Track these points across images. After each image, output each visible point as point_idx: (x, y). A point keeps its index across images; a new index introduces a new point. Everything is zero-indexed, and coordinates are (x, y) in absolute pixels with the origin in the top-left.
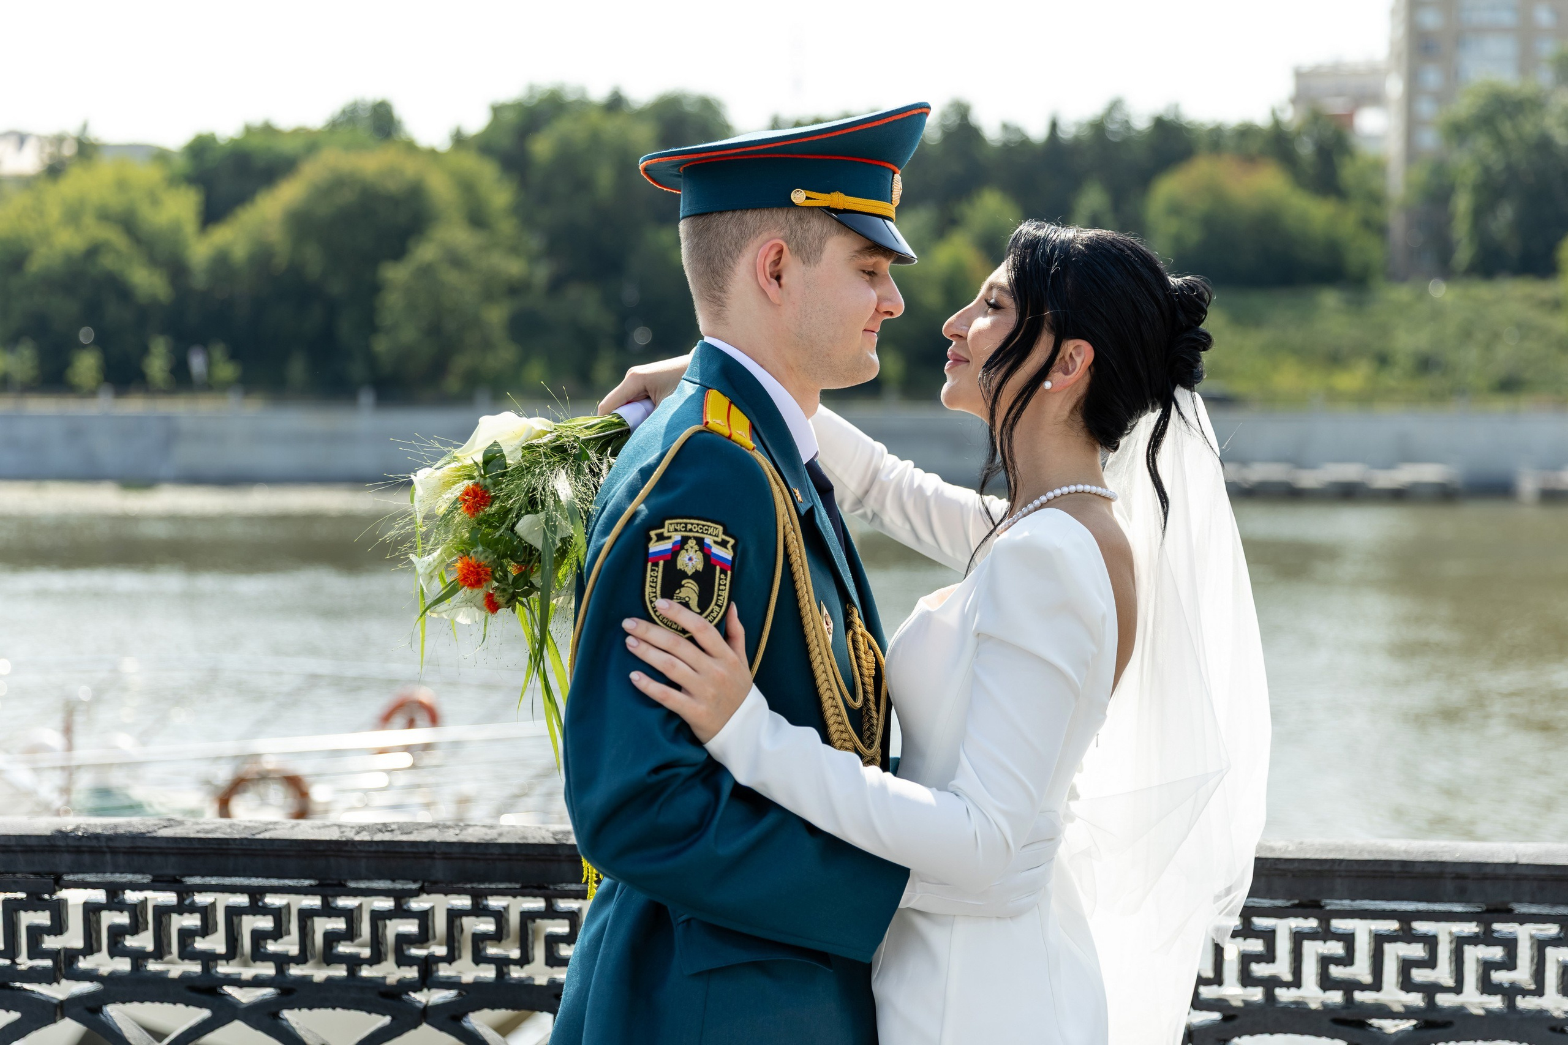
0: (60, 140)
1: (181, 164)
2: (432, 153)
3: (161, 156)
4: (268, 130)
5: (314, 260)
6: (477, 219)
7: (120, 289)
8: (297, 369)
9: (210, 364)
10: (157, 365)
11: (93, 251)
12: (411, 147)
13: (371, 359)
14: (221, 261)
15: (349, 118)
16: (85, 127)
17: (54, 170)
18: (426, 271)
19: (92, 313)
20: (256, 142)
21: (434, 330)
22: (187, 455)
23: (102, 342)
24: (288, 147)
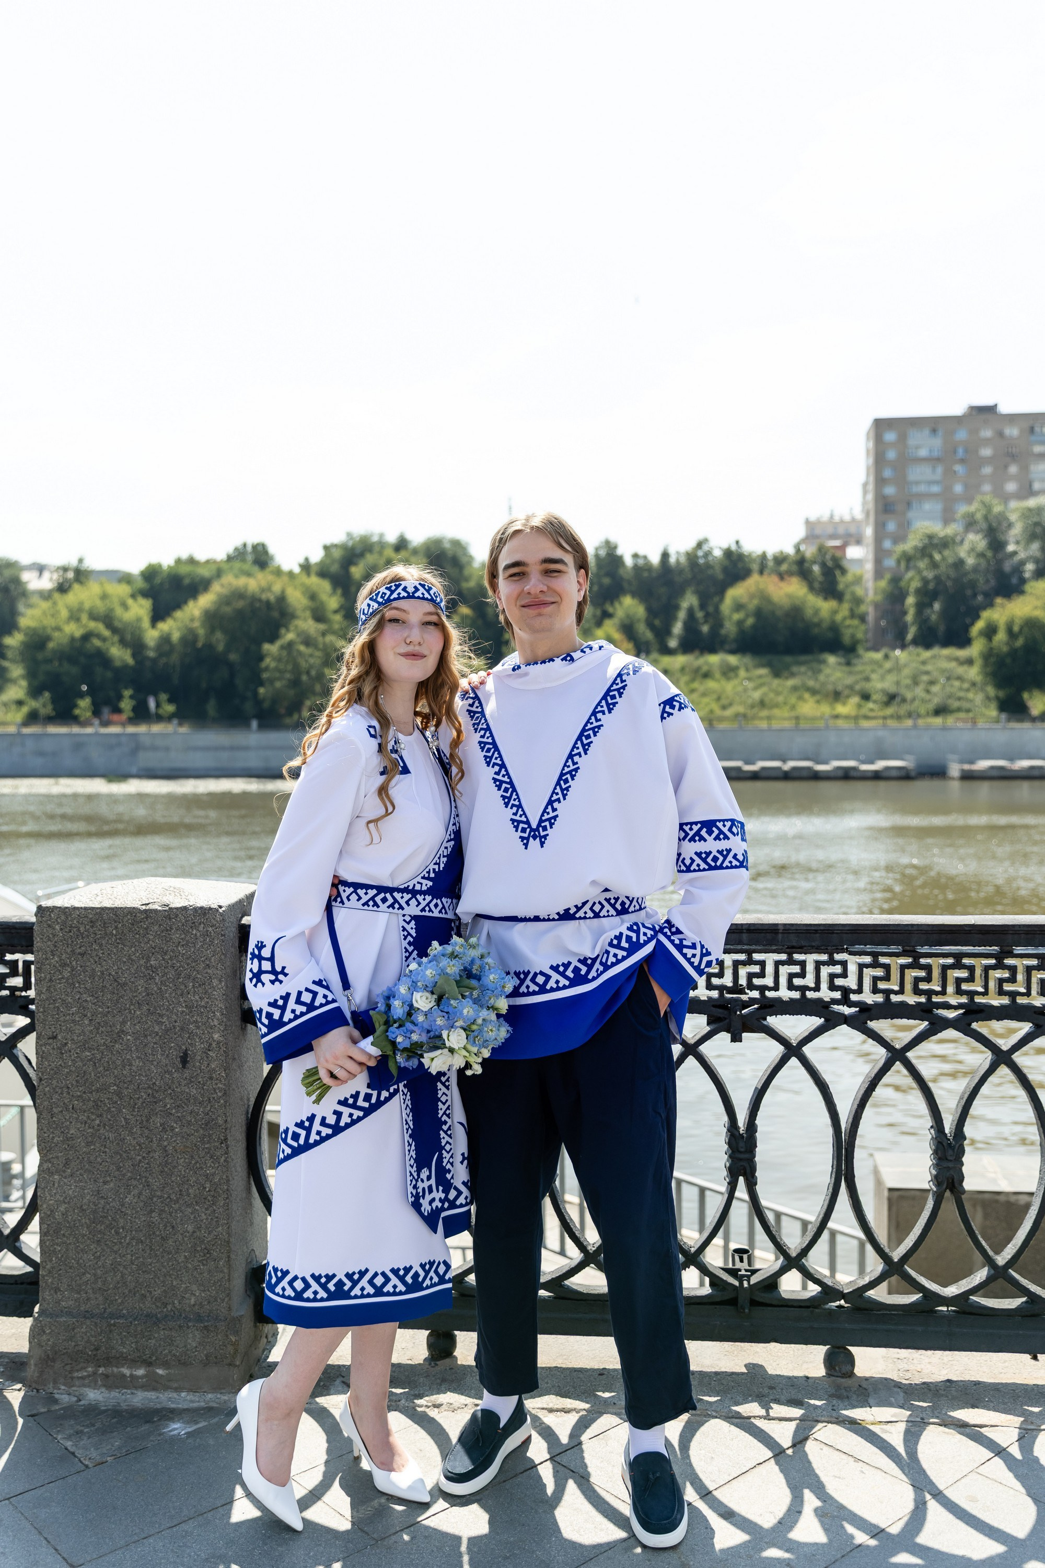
0: (65, 569)
1: (140, 584)
2: (291, 574)
3: (125, 578)
4: (192, 561)
5: (220, 640)
6: (319, 615)
7: (102, 658)
8: (211, 707)
9: (158, 705)
10: (126, 704)
11: (87, 637)
12: (278, 572)
13: (258, 702)
14: (165, 640)
15: (239, 555)
16: (81, 561)
17: (62, 588)
18: (290, 645)
19: (87, 675)
20: (184, 570)
21: (295, 683)
22: (146, 759)
23: (91, 692)
24: (205, 572)
